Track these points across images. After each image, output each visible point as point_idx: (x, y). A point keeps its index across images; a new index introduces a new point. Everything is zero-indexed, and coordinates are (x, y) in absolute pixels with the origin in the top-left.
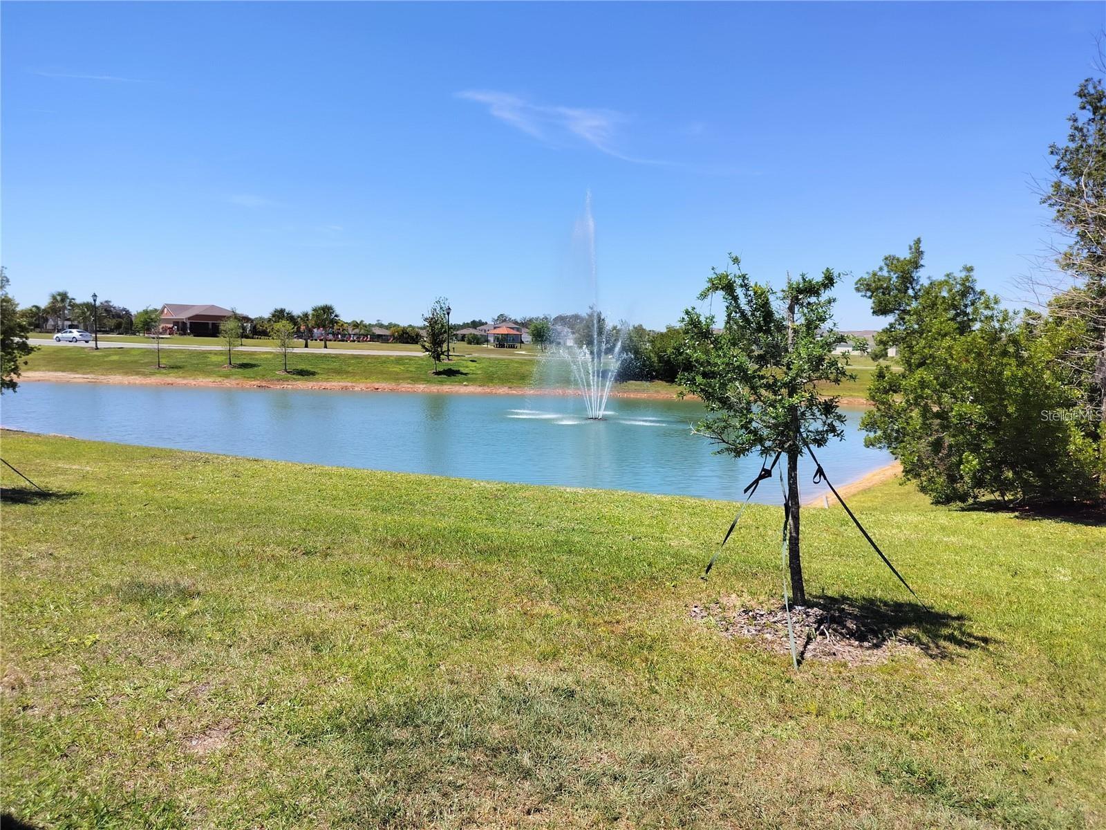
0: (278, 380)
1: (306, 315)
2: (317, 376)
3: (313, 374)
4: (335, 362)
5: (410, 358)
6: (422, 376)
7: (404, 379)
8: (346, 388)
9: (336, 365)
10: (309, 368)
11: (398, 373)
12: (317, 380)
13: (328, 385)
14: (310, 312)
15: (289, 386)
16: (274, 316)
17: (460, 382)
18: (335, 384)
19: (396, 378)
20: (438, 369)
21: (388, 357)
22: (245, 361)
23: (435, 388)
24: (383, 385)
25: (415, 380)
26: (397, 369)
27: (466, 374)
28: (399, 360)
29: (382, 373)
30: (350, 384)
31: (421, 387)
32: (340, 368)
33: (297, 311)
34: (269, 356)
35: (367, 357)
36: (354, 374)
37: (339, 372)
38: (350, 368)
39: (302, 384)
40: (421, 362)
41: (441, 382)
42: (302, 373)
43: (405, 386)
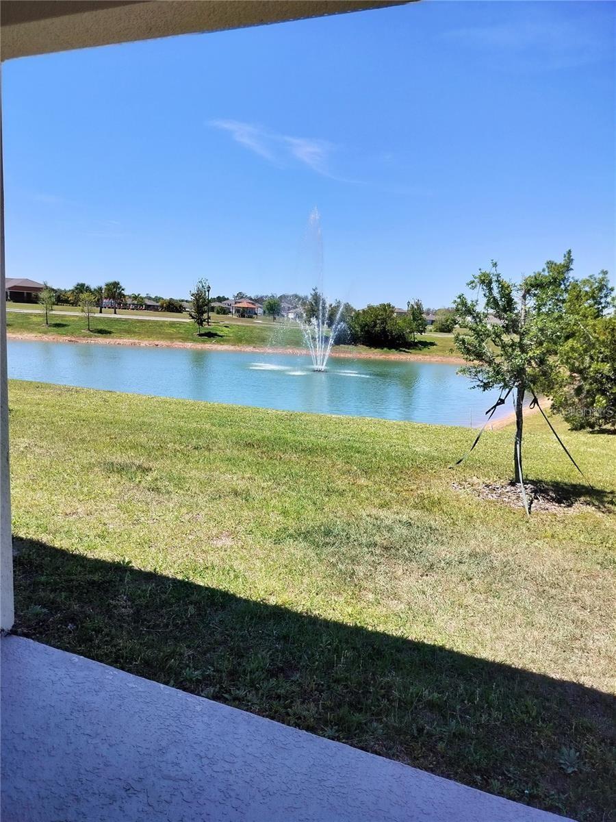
0: (84, 337)
1: (100, 289)
2: (112, 335)
3: (110, 333)
4: (124, 324)
5: (180, 323)
6: (189, 337)
7: (175, 338)
8: (135, 344)
9: (126, 327)
10: (106, 328)
11: (172, 334)
12: (113, 338)
13: (121, 341)
14: (104, 287)
15: (92, 341)
16: (76, 289)
17: (218, 342)
18: (126, 341)
19: (171, 337)
20: (202, 332)
21: (164, 322)
22: (58, 322)
23: (199, 346)
24: (162, 342)
25: (185, 339)
26: (172, 330)
27: (222, 336)
28: (172, 324)
29: (160, 333)
30: (137, 341)
31: (189, 345)
32: (129, 329)
33: (93, 286)
34: (75, 319)
35: (148, 321)
36: (140, 334)
37: (129, 332)
38: (136, 330)
39: (102, 340)
40: (188, 326)
41: (204, 342)
42: (102, 332)
43: (178, 344)
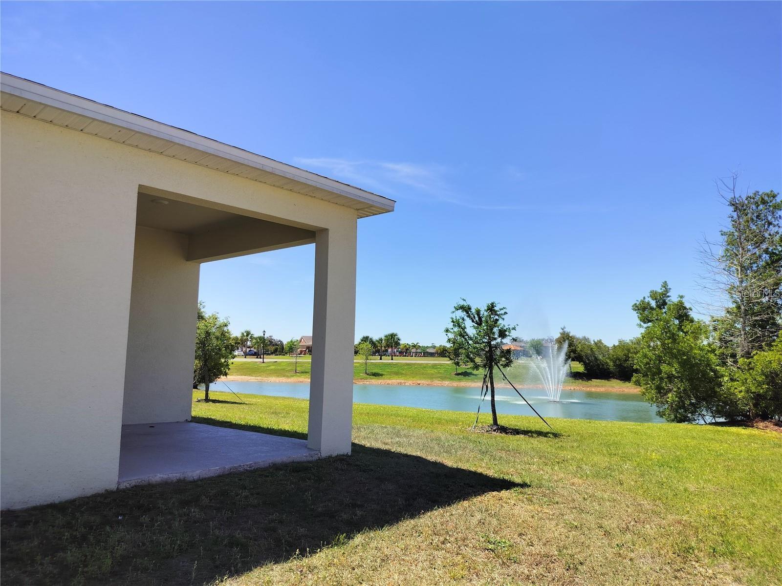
0: (361, 379)
1: (381, 340)
2: (383, 377)
3: (382, 375)
4: (395, 367)
5: (441, 365)
6: (448, 376)
7: (436, 378)
8: (401, 383)
9: (395, 370)
10: (380, 372)
11: (432, 374)
12: (384, 379)
13: (390, 382)
14: (383, 338)
15: (367, 382)
16: (362, 341)
17: (473, 380)
18: (394, 381)
19: (431, 377)
20: (458, 372)
21: (427, 364)
23: (455, 384)
24: (423, 381)
25: (443, 378)
26: (433, 371)
27: (476, 375)
28: (434, 366)
29: (423, 374)
30: (403, 381)
31: (446, 383)
32: (398, 371)
33: (375, 337)
34: (357, 365)
35: (415, 364)
36: (406, 375)
37: (397, 374)
38: (404, 372)
39: (375, 381)
40: (447, 367)
41: (460, 380)
42: (375, 375)
43: (437, 382)
